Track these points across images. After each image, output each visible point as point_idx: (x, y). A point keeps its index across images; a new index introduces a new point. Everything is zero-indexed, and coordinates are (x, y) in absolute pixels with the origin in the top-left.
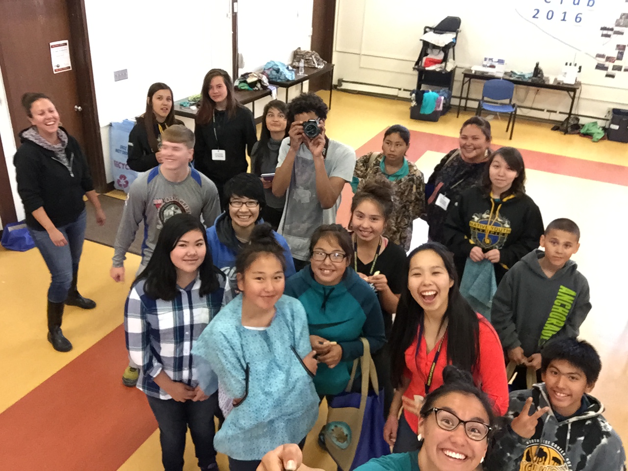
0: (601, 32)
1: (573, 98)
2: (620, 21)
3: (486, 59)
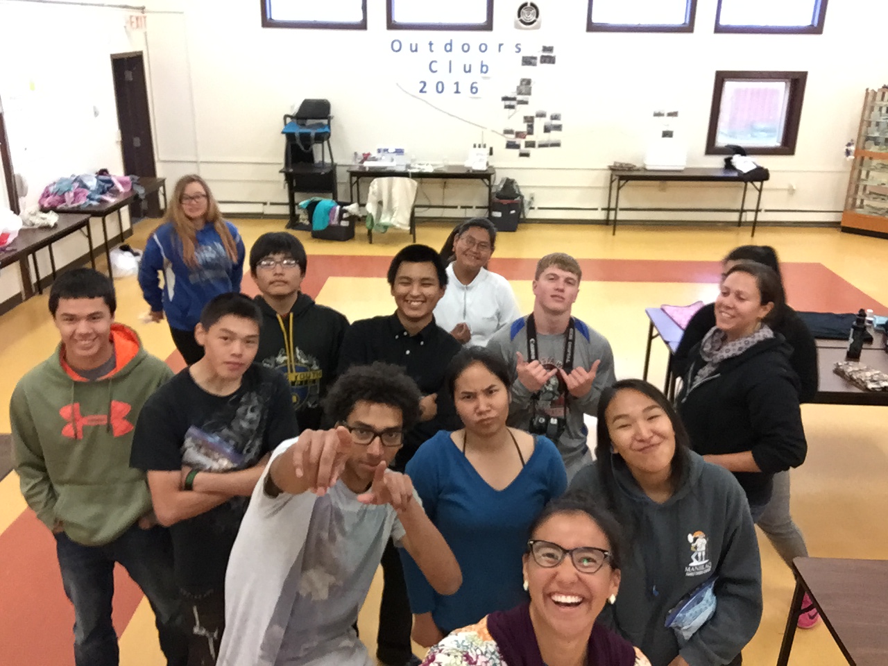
0: (503, 103)
1: (490, 187)
2: (521, 88)
3: (379, 151)
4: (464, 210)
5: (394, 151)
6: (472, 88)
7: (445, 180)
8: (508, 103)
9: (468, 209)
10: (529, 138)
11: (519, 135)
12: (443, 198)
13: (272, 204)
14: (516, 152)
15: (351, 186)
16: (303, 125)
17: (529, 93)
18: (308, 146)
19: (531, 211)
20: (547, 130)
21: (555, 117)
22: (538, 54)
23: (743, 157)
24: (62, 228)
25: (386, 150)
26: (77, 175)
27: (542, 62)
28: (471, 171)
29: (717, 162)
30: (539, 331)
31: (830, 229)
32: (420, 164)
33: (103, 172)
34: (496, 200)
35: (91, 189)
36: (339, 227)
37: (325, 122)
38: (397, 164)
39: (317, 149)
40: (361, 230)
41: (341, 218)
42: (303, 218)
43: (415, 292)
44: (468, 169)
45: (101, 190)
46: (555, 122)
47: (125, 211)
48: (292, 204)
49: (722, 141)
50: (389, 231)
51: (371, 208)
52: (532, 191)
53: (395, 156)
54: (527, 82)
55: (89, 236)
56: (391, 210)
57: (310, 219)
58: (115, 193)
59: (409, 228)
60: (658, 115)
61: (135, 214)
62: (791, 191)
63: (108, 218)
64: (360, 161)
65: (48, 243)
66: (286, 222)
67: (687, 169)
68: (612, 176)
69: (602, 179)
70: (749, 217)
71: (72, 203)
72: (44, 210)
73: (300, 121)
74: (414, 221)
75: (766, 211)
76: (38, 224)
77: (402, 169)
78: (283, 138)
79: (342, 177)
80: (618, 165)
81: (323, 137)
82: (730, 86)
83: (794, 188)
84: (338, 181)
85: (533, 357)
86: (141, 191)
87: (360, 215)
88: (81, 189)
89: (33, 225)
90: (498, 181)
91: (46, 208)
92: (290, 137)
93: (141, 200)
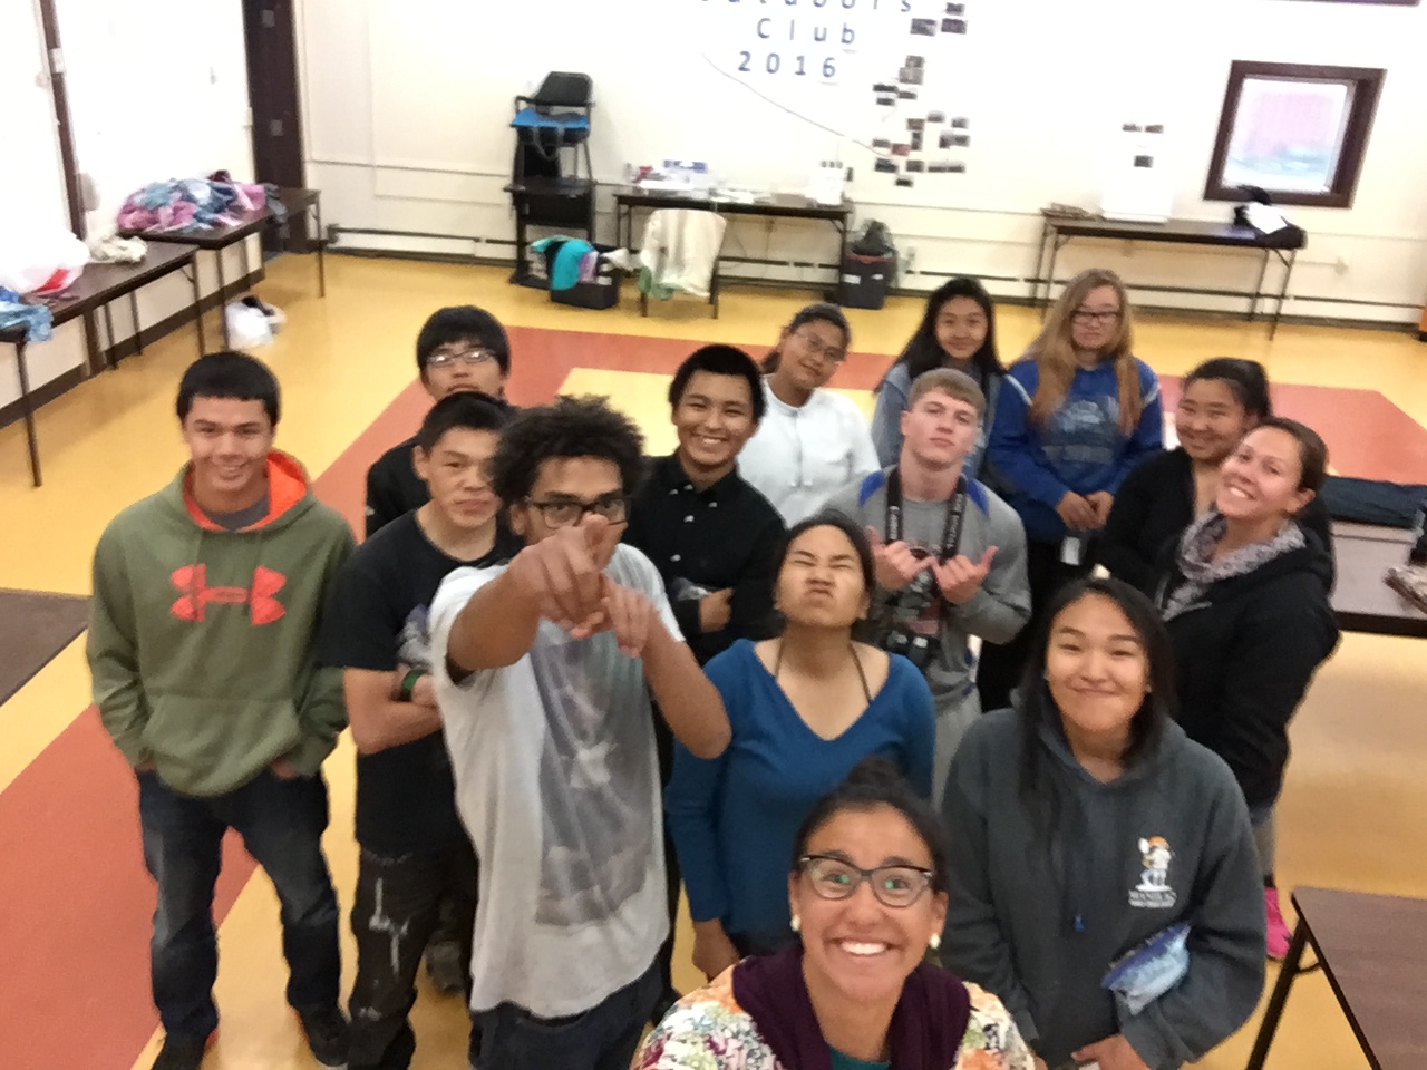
0: (876, 95)
1: (843, 232)
2: (907, 71)
3: (667, 164)
4: (799, 268)
5: (691, 165)
6: (826, 66)
7: (770, 218)
8: (884, 95)
9: (805, 269)
10: (914, 156)
11: (898, 149)
12: (767, 249)
13: (489, 241)
14: (890, 177)
15: (619, 218)
16: (545, 114)
17: (917, 80)
18: (551, 150)
19: (910, 276)
20: (944, 143)
21: (959, 124)
22: (939, 15)
23: (1267, 207)
24: (153, 265)
25: (677, 163)
26: (179, 179)
27: (944, 30)
28: (815, 207)
29: (1221, 213)
30: (907, 495)
31: (1399, 335)
32: (733, 190)
33: (220, 176)
34: (854, 256)
35: (201, 203)
36: (594, 287)
37: (581, 110)
38: (694, 188)
39: (565, 155)
40: (629, 293)
41: (598, 273)
42: (537, 268)
43: (713, 423)
44: (810, 202)
45: (216, 205)
46: (959, 132)
47: (253, 242)
48: (521, 243)
49: (1232, 177)
50: (676, 296)
51: (647, 258)
52: (912, 243)
53: (693, 175)
54: (916, 62)
55: (194, 281)
56: (680, 264)
57: (549, 270)
58: (238, 211)
59: (706, 295)
60: (1129, 128)
61: (270, 246)
62: (1340, 268)
63: (225, 252)
64: (633, 178)
65: (129, 288)
66: (510, 272)
67: (1173, 222)
68: (1046, 225)
69: (1030, 229)
70: (1267, 306)
71: (170, 225)
72: (125, 234)
73: (542, 109)
74: (717, 283)
75: (1297, 298)
76: (113, 257)
77: (701, 196)
78: (512, 135)
79: (604, 203)
80: (1058, 209)
81: (576, 137)
82: (1251, 86)
83: (1347, 263)
84: (598, 209)
85: (893, 536)
86: (279, 210)
87: (630, 268)
88: (183, 204)
89: (107, 257)
90: (857, 226)
91: (127, 230)
92: (523, 133)
93: (280, 225)
